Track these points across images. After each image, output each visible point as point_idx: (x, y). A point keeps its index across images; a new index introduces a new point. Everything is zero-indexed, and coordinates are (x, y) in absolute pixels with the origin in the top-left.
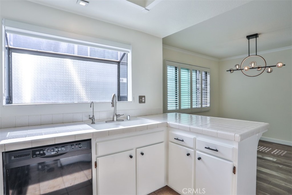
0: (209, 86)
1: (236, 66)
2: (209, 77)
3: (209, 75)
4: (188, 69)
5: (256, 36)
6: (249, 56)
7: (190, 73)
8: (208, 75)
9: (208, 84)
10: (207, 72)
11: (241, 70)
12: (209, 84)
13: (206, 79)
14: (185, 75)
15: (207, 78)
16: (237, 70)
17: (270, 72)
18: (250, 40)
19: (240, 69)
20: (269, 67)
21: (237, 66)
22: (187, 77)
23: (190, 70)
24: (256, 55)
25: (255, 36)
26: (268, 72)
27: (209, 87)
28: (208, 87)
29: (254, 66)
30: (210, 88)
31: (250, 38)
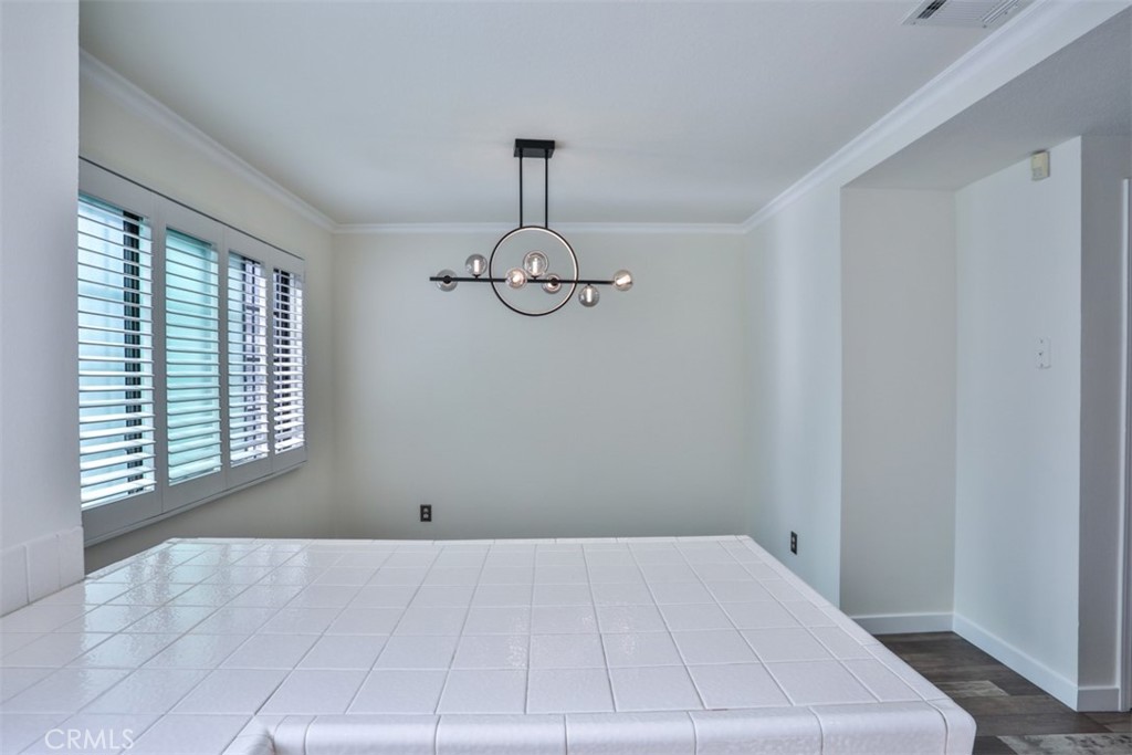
0: (300, 343)
1: (470, 260)
2: (300, 301)
3: (299, 293)
4: (203, 244)
5: (545, 148)
6: (521, 227)
7: (214, 268)
8: (292, 291)
9: (292, 336)
10: (287, 274)
11: (491, 280)
12: (300, 336)
13: (286, 308)
14: (187, 271)
15: (291, 303)
16: (476, 279)
17: (593, 304)
18: (524, 159)
19: (486, 276)
20: (589, 283)
21: (477, 262)
22: (197, 287)
23: (215, 250)
24: (546, 228)
25: (542, 151)
26: (585, 303)
27: (300, 352)
28: (296, 348)
29: (539, 271)
30: (304, 354)
31: (525, 150)
